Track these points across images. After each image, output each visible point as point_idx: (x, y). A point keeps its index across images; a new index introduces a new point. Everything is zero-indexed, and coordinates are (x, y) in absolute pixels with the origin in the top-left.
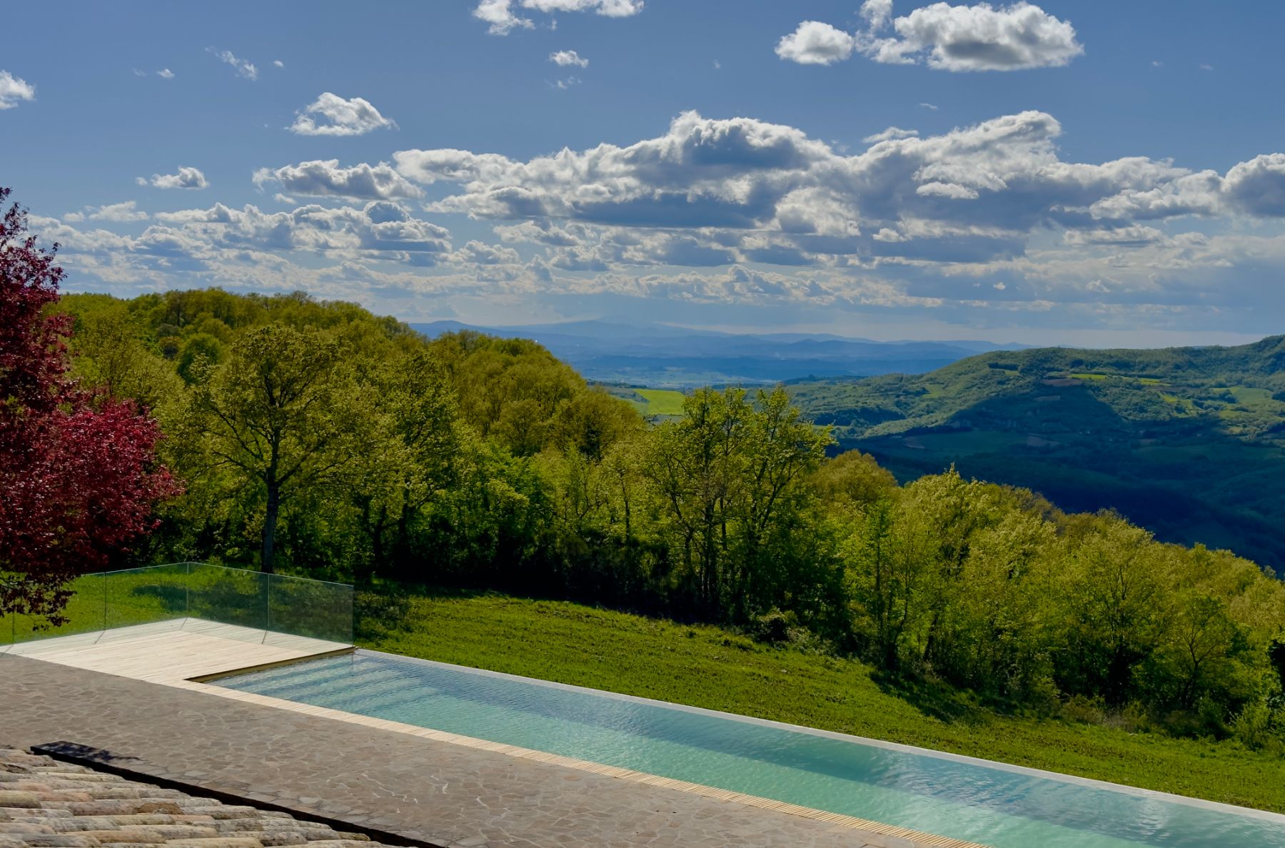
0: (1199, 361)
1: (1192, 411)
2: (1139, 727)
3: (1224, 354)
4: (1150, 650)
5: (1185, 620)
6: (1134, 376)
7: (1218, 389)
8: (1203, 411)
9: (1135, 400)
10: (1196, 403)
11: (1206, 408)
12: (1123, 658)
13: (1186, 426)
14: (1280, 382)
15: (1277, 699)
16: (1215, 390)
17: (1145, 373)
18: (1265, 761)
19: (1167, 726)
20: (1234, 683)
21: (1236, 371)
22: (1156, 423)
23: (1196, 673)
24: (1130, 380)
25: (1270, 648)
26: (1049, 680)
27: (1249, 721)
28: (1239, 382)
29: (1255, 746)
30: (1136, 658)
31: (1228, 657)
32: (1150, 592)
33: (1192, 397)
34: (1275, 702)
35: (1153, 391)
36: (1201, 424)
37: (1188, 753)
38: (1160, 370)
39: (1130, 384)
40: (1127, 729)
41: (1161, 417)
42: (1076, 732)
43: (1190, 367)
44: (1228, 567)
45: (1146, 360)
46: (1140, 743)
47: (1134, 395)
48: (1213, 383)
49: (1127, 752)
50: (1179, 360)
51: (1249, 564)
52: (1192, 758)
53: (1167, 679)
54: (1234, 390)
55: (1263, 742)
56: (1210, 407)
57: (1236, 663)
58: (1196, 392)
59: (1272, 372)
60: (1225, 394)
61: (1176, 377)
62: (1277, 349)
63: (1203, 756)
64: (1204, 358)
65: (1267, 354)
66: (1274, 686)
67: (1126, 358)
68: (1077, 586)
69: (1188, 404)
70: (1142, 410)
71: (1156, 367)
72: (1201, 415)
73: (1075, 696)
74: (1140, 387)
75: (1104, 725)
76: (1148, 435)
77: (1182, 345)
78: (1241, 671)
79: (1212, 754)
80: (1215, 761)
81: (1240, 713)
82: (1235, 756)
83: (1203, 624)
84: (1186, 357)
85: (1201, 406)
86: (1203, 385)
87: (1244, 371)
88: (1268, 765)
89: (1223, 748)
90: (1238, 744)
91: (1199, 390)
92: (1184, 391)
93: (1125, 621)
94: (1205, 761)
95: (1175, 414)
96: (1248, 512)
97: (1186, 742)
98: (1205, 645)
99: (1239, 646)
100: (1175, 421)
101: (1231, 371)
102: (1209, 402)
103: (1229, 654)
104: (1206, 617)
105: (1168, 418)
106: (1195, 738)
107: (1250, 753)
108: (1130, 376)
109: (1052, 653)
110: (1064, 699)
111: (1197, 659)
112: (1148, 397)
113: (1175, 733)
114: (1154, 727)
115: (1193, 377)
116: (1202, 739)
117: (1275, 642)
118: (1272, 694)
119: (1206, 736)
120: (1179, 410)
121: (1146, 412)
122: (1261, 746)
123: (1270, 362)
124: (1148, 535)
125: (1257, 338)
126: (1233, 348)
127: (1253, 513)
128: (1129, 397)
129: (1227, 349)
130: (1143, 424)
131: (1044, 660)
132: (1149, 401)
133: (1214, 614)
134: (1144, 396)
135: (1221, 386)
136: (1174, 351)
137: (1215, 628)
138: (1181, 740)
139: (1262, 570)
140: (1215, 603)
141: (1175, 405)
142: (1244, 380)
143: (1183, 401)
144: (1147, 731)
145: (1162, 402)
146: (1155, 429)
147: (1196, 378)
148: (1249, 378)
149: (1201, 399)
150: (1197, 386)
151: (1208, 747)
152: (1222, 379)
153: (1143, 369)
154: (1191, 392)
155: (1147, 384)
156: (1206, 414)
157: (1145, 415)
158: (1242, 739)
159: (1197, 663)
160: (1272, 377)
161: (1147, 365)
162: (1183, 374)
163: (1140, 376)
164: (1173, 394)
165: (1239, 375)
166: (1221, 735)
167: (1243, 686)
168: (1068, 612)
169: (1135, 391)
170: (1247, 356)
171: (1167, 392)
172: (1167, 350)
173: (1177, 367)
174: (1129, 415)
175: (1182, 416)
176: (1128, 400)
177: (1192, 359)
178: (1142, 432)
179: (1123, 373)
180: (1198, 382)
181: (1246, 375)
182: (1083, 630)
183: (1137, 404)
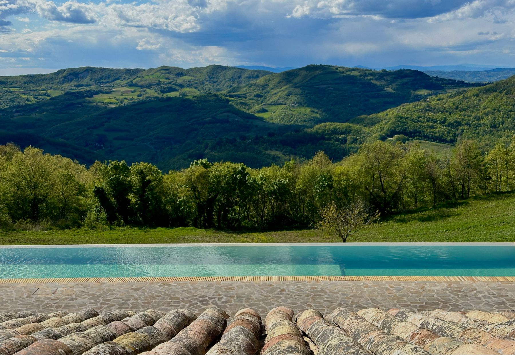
0: (33, 80)
1: (34, 101)
2: (47, 228)
3: (43, 77)
4: (46, 197)
5: (59, 183)
6: (8, 87)
7: (43, 91)
8: (37, 101)
9: (9, 97)
10: (34, 98)
11: (39, 99)
12: (36, 202)
13: (32, 107)
14: (67, 87)
15: (99, 209)
16: (42, 92)
17: (12, 86)
18: (98, 233)
19: (58, 226)
20: (80, 205)
21: (49, 84)
22: (19, 106)
23: (65, 203)
24: (7, 89)
25: (94, 190)
26: (7, 215)
27: (90, 219)
28: (51, 88)
29: (93, 228)
30: (42, 201)
31: (78, 195)
32: (44, 174)
33: (33, 95)
34: (98, 210)
35: (17, 93)
36: (38, 106)
37: (68, 235)
38: (18, 84)
39: (7, 91)
40: (43, 230)
41: (21, 104)
42: (23, 235)
43: (30, 83)
44: (60, 161)
45: (12, 81)
46: (49, 234)
47: (9, 95)
48: (40, 89)
49: (46, 239)
50: (26, 80)
51: (68, 159)
52: (71, 236)
53: (55, 208)
54: (49, 91)
55: (96, 226)
56: (40, 99)
57: (80, 197)
58: (34, 93)
59: (63, 83)
60: (46, 94)
61: (25, 87)
62: (64, 74)
63: (75, 235)
64: (36, 79)
65: (60, 77)
66: (97, 204)
67: (4, 80)
68: (13, 175)
69: (31, 98)
70: (13, 101)
71: (16, 83)
72: (37, 102)
73: (19, 220)
74: (11, 92)
75: (33, 230)
76: (17, 112)
77: (26, 74)
78: (83, 200)
79: (78, 234)
80: (80, 236)
81: (86, 216)
82: (87, 233)
83: (67, 184)
84: (29, 79)
85: (37, 98)
86: (36, 90)
87: (52, 84)
88: (99, 234)
89: (82, 231)
90: (87, 228)
91: (35, 92)
92: (29, 93)
93: (35, 187)
94: (76, 237)
95: (27, 102)
96: (60, 140)
97: (67, 231)
98: (67, 192)
99: (81, 191)
100: (27, 105)
101: (47, 84)
102: (40, 97)
103: (78, 194)
104: (67, 181)
105: (24, 104)
106: (70, 229)
107: (91, 231)
108: (6, 87)
109: (7, 204)
110: (14, 222)
111: (65, 198)
112: (15, 96)
113: (62, 228)
114: (53, 228)
115: (32, 87)
116: (73, 229)
117: (96, 187)
118: (97, 207)
119: (74, 227)
120: (28, 100)
121: (15, 102)
122: (95, 227)
123: (61, 80)
124: (41, 151)
125: (56, 70)
126: (47, 74)
127: (63, 140)
128: (7, 97)
129: (44, 75)
130: (14, 107)
131: (3, 208)
132: (15, 97)
133: (70, 179)
134: (13, 95)
135: (44, 90)
136: (23, 76)
137: (71, 185)
138: (65, 231)
139: (74, 161)
140: (70, 175)
141: (26, 99)
142: (53, 87)
143: (29, 97)
144: (51, 229)
145: (21, 98)
146: (19, 109)
147: (33, 87)
148: (54, 86)
149: (36, 95)
150: (34, 91)
151: (76, 232)
152: (44, 87)
153: (11, 84)
154: (32, 93)
155: (14, 90)
156: (39, 102)
157: (15, 103)
158: (88, 226)
159: (65, 200)
160: (63, 86)
161: (13, 83)
162: (28, 86)
163: (10, 87)
164: (25, 94)
165: (50, 85)
166: (79, 226)
167: (84, 206)
168: (11, 187)
169: (9, 94)
170: (52, 78)
171: (22, 94)
172: (20, 76)
173: (25, 83)
174: (8, 104)
175: (30, 103)
176: (6, 97)
177: (31, 79)
178: (14, 110)
179: (3, 86)
180: (34, 89)
181: (53, 85)
182: (19, 193)
183: (10, 99)
